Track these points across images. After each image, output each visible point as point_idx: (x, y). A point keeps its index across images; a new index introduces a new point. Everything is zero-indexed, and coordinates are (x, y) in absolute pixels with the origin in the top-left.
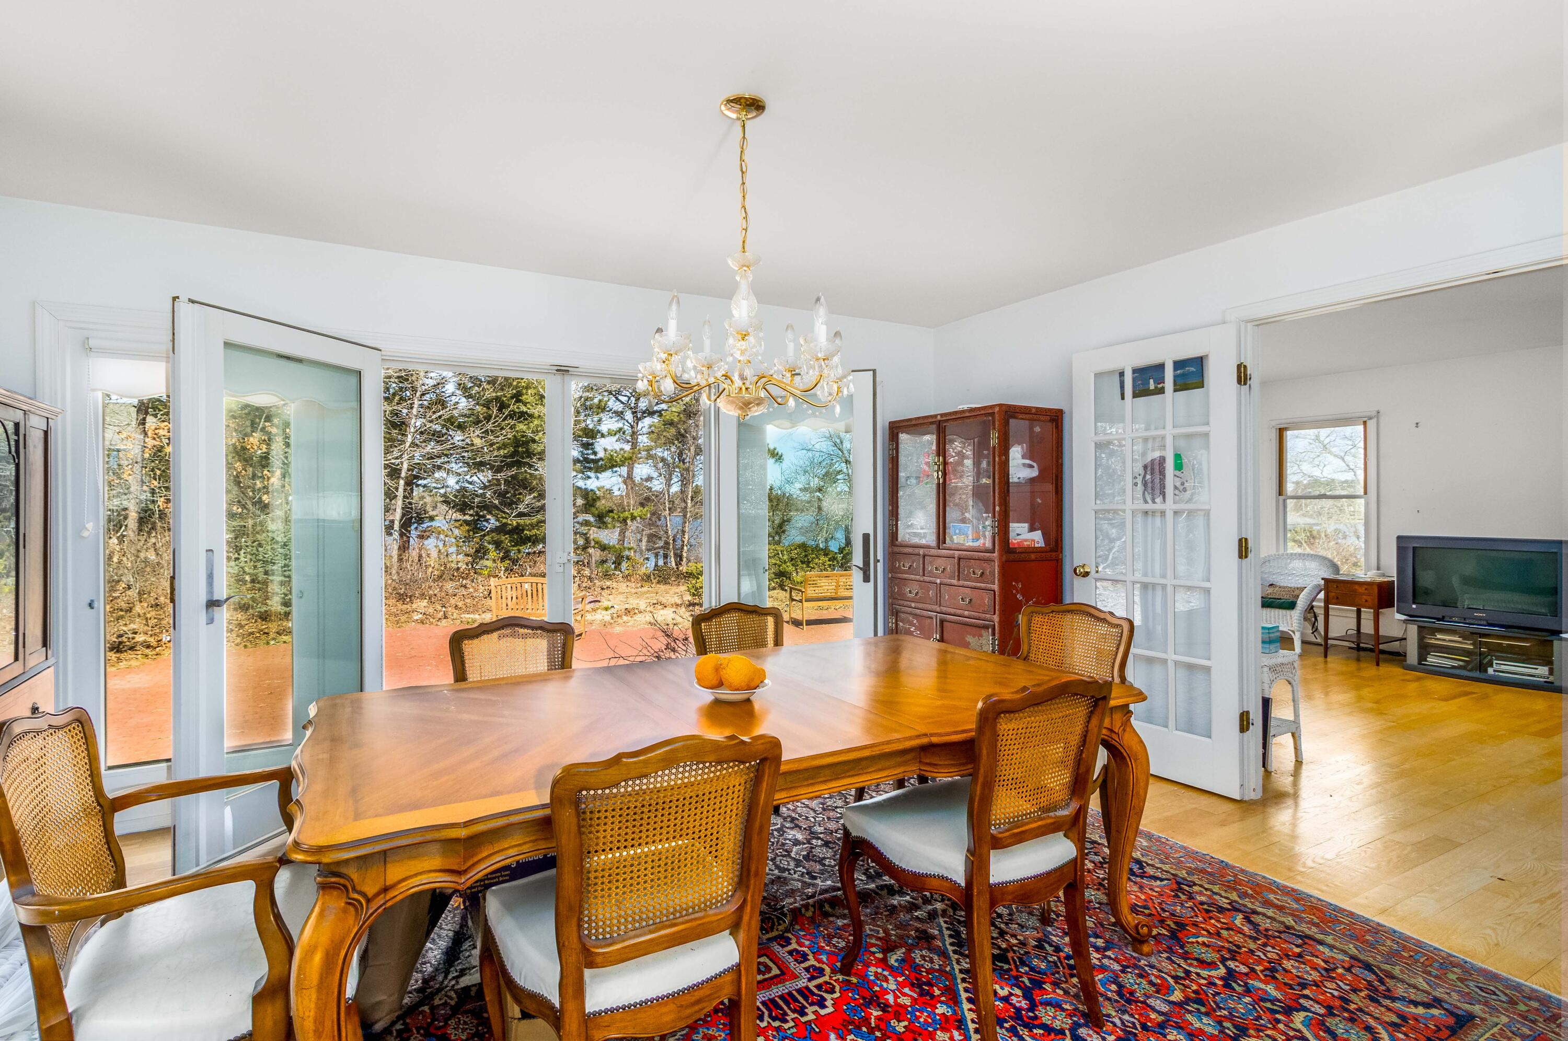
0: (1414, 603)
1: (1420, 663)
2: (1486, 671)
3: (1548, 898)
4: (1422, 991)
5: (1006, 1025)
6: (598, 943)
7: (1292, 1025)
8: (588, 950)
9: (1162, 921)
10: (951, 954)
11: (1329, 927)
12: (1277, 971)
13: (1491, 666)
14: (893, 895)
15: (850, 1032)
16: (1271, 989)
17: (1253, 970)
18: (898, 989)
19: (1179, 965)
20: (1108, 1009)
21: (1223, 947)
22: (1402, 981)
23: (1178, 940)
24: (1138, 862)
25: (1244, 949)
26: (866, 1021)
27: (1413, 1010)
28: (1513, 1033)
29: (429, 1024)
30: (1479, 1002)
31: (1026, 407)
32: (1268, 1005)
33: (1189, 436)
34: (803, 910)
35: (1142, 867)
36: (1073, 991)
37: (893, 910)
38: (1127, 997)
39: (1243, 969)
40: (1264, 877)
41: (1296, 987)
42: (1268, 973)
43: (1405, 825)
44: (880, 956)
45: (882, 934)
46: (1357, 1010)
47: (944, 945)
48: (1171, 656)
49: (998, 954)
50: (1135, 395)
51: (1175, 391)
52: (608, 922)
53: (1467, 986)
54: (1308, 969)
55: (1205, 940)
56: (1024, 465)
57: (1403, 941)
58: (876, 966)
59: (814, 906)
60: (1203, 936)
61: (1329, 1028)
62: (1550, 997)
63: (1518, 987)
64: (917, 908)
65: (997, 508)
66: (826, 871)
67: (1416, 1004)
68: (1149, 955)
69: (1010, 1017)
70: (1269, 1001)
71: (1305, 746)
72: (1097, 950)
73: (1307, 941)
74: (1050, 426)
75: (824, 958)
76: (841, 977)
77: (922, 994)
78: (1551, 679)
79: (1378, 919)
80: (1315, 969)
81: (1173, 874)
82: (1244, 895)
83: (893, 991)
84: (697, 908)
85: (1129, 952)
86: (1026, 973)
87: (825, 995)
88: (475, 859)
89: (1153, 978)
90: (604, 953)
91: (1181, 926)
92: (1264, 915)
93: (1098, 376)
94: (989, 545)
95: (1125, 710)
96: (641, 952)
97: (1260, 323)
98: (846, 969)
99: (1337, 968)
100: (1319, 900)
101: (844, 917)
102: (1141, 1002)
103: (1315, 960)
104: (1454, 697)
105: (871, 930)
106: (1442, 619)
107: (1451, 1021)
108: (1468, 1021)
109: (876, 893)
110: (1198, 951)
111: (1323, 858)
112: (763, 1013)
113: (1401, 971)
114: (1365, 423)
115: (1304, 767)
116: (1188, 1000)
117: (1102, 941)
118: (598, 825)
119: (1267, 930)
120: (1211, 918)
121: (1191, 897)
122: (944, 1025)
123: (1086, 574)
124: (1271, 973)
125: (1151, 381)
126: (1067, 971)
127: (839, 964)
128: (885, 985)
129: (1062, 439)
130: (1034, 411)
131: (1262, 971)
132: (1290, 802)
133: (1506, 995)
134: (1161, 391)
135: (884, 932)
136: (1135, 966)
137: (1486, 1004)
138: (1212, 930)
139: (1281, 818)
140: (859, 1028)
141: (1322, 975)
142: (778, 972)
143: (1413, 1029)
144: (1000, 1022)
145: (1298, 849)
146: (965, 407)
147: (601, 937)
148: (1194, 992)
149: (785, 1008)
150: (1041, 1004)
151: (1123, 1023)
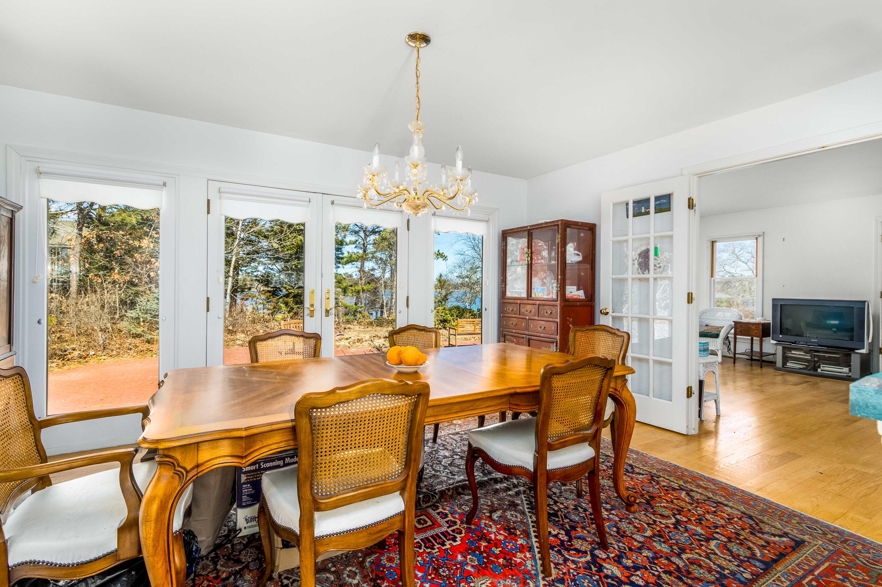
0: (780, 334)
1: (783, 367)
2: (817, 370)
3: (845, 482)
4: (778, 529)
5: (556, 549)
6: (322, 497)
7: (709, 547)
8: (316, 501)
9: (642, 496)
10: (527, 513)
11: (731, 498)
12: (702, 520)
13: (820, 368)
14: (497, 483)
15: (469, 554)
16: (699, 530)
17: (690, 520)
18: (497, 532)
19: (651, 518)
20: (611, 540)
21: (674, 508)
22: (768, 524)
23: (650, 505)
24: (631, 466)
25: (686, 509)
26: (478, 548)
27: (773, 538)
28: (824, 549)
29: (230, 554)
30: (807, 534)
31: (576, 222)
32: (697, 537)
33: (662, 237)
34: (447, 491)
35: (632, 468)
36: (593, 531)
37: (496, 491)
38: (621, 534)
39: (685, 519)
40: (698, 473)
41: (712, 528)
42: (698, 521)
43: (772, 447)
44: (488, 514)
45: (489, 503)
46: (744, 539)
47: (524, 509)
48: (651, 357)
49: (553, 513)
50: (634, 216)
51: (655, 213)
52: (328, 486)
53: (801, 526)
54: (719, 519)
55: (665, 505)
56: (575, 254)
57: (769, 504)
58: (485, 520)
59: (453, 489)
60: (664, 502)
61: (728, 548)
62: (844, 531)
63: (828, 526)
64: (510, 490)
65: (559, 277)
66: (461, 471)
67: (775, 535)
68: (634, 512)
69: (558, 545)
70: (698, 535)
71: (722, 408)
72: (607, 510)
73: (719, 504)
74: (589, 233)
75: (457, 516)
76: (466, 526)
77: (510, 534)
78: (850, 374)
79: (756, 493)
80: (723, 519)
81: (649, 472)
82: (687, 482)
83: (494, 533)
84: (380, 479)
85: (624, 511)
86: (568, 523)
87: (456, 535)
88: (252, 450)
89: (636, 524)
90: (325, 503)
91: (652, 498)
92: (697, 492)
93: (615, 205)
94: (555, 297)
95: (623, 378)
96: (347, 502)
97: (701, 176)
98: (469, 522)
99: (734, 518)
100: (726, 484)
101: (469, 495)
102: (629, 537)
103: (723, 514)
104: (800, 384)
105: (484, 501)
106: (795, 343)
107: (793, 544)
108: (801, 543)
109: (488, 482)
110: (661, 511)
111: (729, 463)
112: (421, 545)
113: (768, 519)
114: (757, 238)
115: (721, 418)
116: (654, 535)
117: (609, 506)
118: (323, 429)
119: (698, 499)
120: (668, 494)
121: (658, 483)
122: (521, 550)
123: (607, 313)
124: (699, 521)
125: (643, 208)
126: (590, 521)
127: (465, 519)
128: (490, 529)
129: (595, 240)
130: (580, 224)
131: (694, 520)
132: (713, 436)
133: (822, 530)
134: (648, 213)
135: (491, 502)
136: (627, 518)
137: (811, 535)
138: (669, 500)
139: (709, 444)
140: (474, 552)
141: (726, 522)
142: (431, 523)
143: (773, 548)
144: (552, 548)
145: (716, 459)
146: (543, 221)
147: (324, 494)
148: (658, 531)
149: (434, 542)
150: (575, 538)
151: (619, 547)
